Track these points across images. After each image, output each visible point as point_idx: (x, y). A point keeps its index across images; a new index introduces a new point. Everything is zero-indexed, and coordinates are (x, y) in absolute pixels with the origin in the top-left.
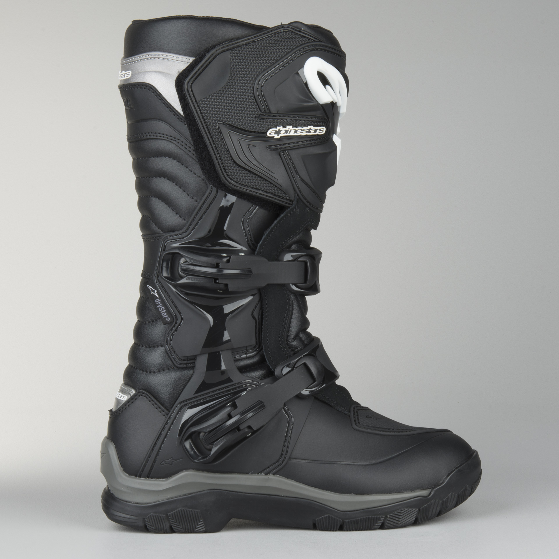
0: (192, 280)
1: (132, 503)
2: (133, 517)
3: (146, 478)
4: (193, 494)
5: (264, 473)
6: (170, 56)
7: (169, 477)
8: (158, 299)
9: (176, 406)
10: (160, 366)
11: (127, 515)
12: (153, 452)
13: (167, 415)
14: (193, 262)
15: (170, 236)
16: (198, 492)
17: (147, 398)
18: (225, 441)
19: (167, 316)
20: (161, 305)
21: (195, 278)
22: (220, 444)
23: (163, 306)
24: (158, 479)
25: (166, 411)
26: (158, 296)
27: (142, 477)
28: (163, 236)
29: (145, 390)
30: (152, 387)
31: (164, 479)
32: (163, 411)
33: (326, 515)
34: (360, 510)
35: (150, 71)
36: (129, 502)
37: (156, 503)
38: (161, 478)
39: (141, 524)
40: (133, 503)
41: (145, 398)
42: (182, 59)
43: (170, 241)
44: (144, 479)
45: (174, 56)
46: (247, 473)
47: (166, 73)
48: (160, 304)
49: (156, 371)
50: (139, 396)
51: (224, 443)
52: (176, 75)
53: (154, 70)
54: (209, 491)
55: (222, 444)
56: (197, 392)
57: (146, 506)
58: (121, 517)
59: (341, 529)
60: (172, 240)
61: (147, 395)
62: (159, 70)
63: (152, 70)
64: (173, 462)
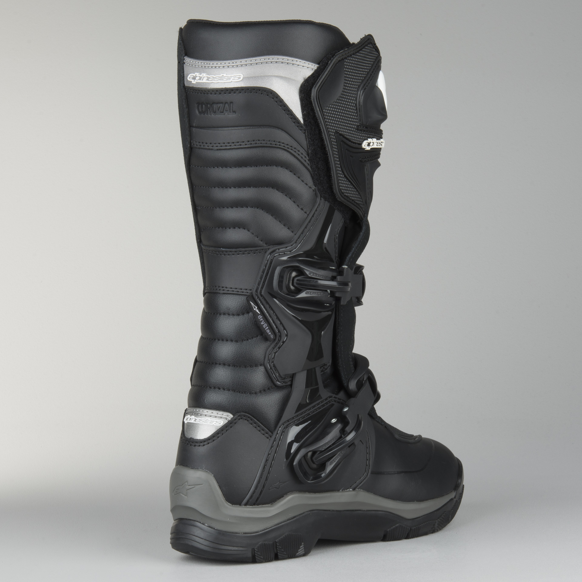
0: (311, 294)
1: (239, 534)
2: (241, 548)
3: (253, 506)
4: (297, 517)
5: (352, 489)
6: (297, 61)
7: (274, 502)
8: (260, 316)
9: (280, 427)
10: (262, 386)
11: (235, 547)
12: (262, 478)
13: (271, 437)
14: (313, 275)
15: (279, 249)
16: (300, 515)
17: (248, 421)
18: (339, 458)
19: (270, 333)
20: (263, 322)
21: (313, 292)
22: (335, 462)
23: (265, 323)
24: (264, 505)
25: (270, 433)
26: (259, 313)
27: (249, 505)
28: (269, 249)
29: (246, 412)
30: (256, 408)
31: (269, 505)
32: (267, 433)
33: (397, 525)
34: (421, 516)
35: (271, 76)
36: (236, 533)
37: (265, 531)
38: (266, 504)
39: (250, 555)
40: (241, 534)
41: (246, 421)
42: (309, 65)
43: (278, 254)
44: (251, 506)
45: (300, 62)
46: (338, 491)
47: (290, 79)
48: (263, 320)
49: (258, 392)
50: (239, 419)
51: (339, 460)
52: (301, 81)
53: (276, 75)
54: (310, 512)
55: (337, 461)
56: (297, 411)
57: (254, 535)
58: (229, 550)
59: (408, 537)
60: (280, 254)
61: (249, 417)
62: (282, 75)
63: (274, 75)
64: (280, 486)
